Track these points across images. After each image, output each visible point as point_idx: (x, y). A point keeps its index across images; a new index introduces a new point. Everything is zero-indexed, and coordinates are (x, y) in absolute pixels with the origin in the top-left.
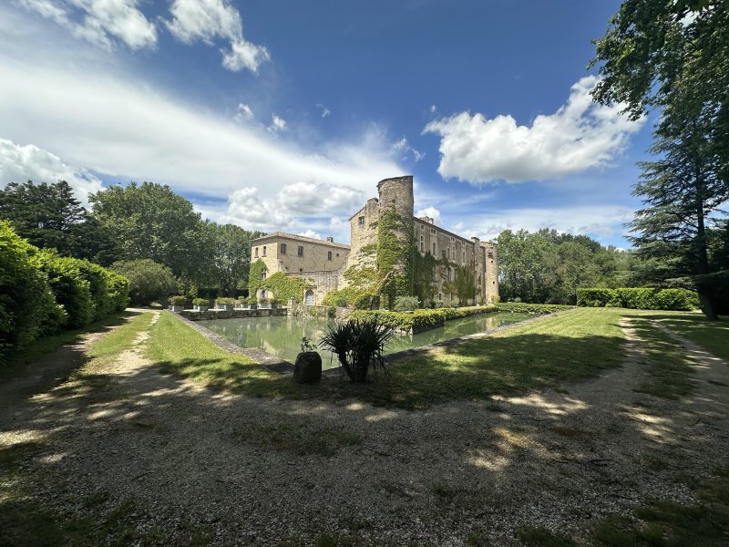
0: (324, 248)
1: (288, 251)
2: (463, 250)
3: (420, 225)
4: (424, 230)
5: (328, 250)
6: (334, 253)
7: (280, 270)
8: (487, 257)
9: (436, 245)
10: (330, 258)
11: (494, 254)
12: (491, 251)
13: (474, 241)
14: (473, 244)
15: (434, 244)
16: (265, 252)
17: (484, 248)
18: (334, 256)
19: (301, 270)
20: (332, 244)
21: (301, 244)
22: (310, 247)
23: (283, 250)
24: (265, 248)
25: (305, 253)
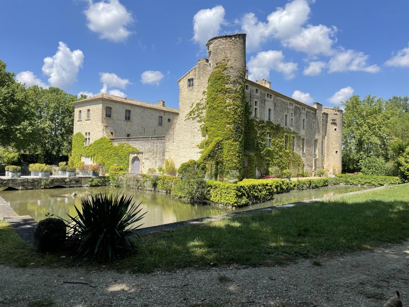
0: (154, 112)
1: (114, 115)
2: (303, 117)
3: (255, 88)
4: (258, 94)
5: (158, 114)
6: (166, 118)
7: (105, 135)
8: (329, 124)
9: (272, 111)
10: (160, 124)
11: (338, 122)
12: (335, 117)
13: (315, 107)
14: (315, 110)
15: (270, 110)
16: (88, 116)
17: (327, 114)
18: (165, 121)
19: (128, 135)
20: (163, 108)
21: (128, 108)
22: (138, 111)
23: (108, 113)
24: (89, 110)
25: (132, 116)
